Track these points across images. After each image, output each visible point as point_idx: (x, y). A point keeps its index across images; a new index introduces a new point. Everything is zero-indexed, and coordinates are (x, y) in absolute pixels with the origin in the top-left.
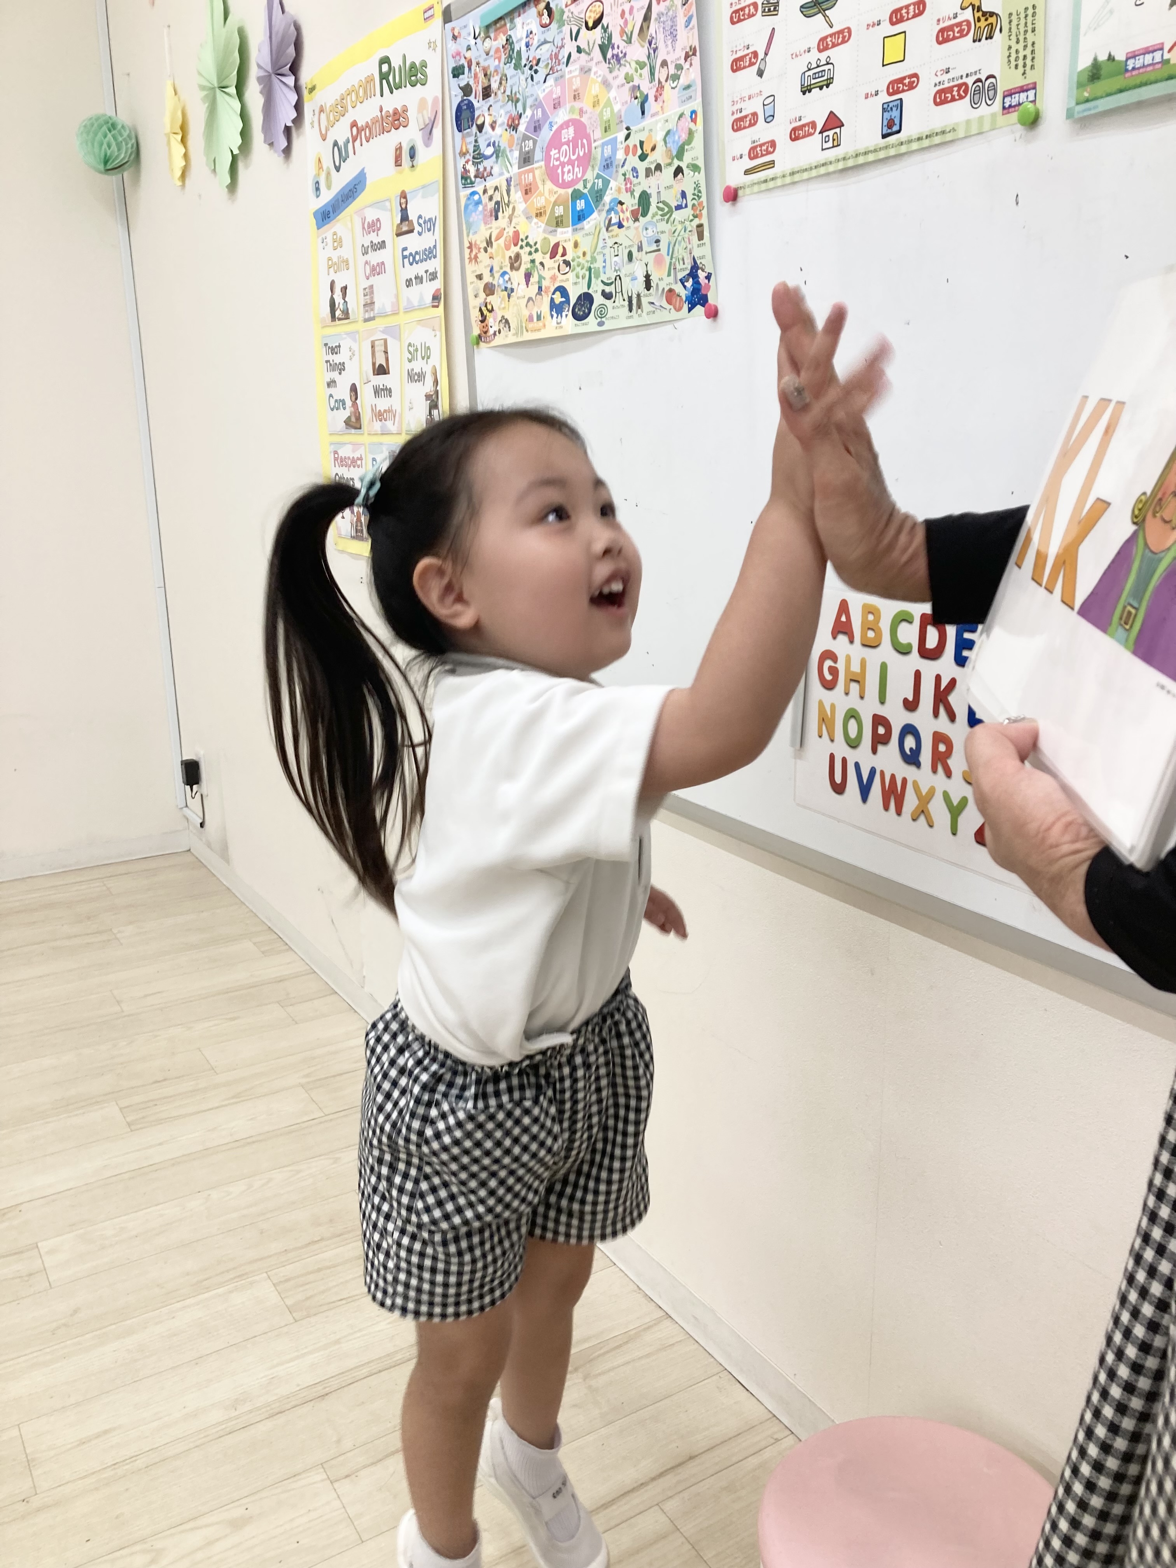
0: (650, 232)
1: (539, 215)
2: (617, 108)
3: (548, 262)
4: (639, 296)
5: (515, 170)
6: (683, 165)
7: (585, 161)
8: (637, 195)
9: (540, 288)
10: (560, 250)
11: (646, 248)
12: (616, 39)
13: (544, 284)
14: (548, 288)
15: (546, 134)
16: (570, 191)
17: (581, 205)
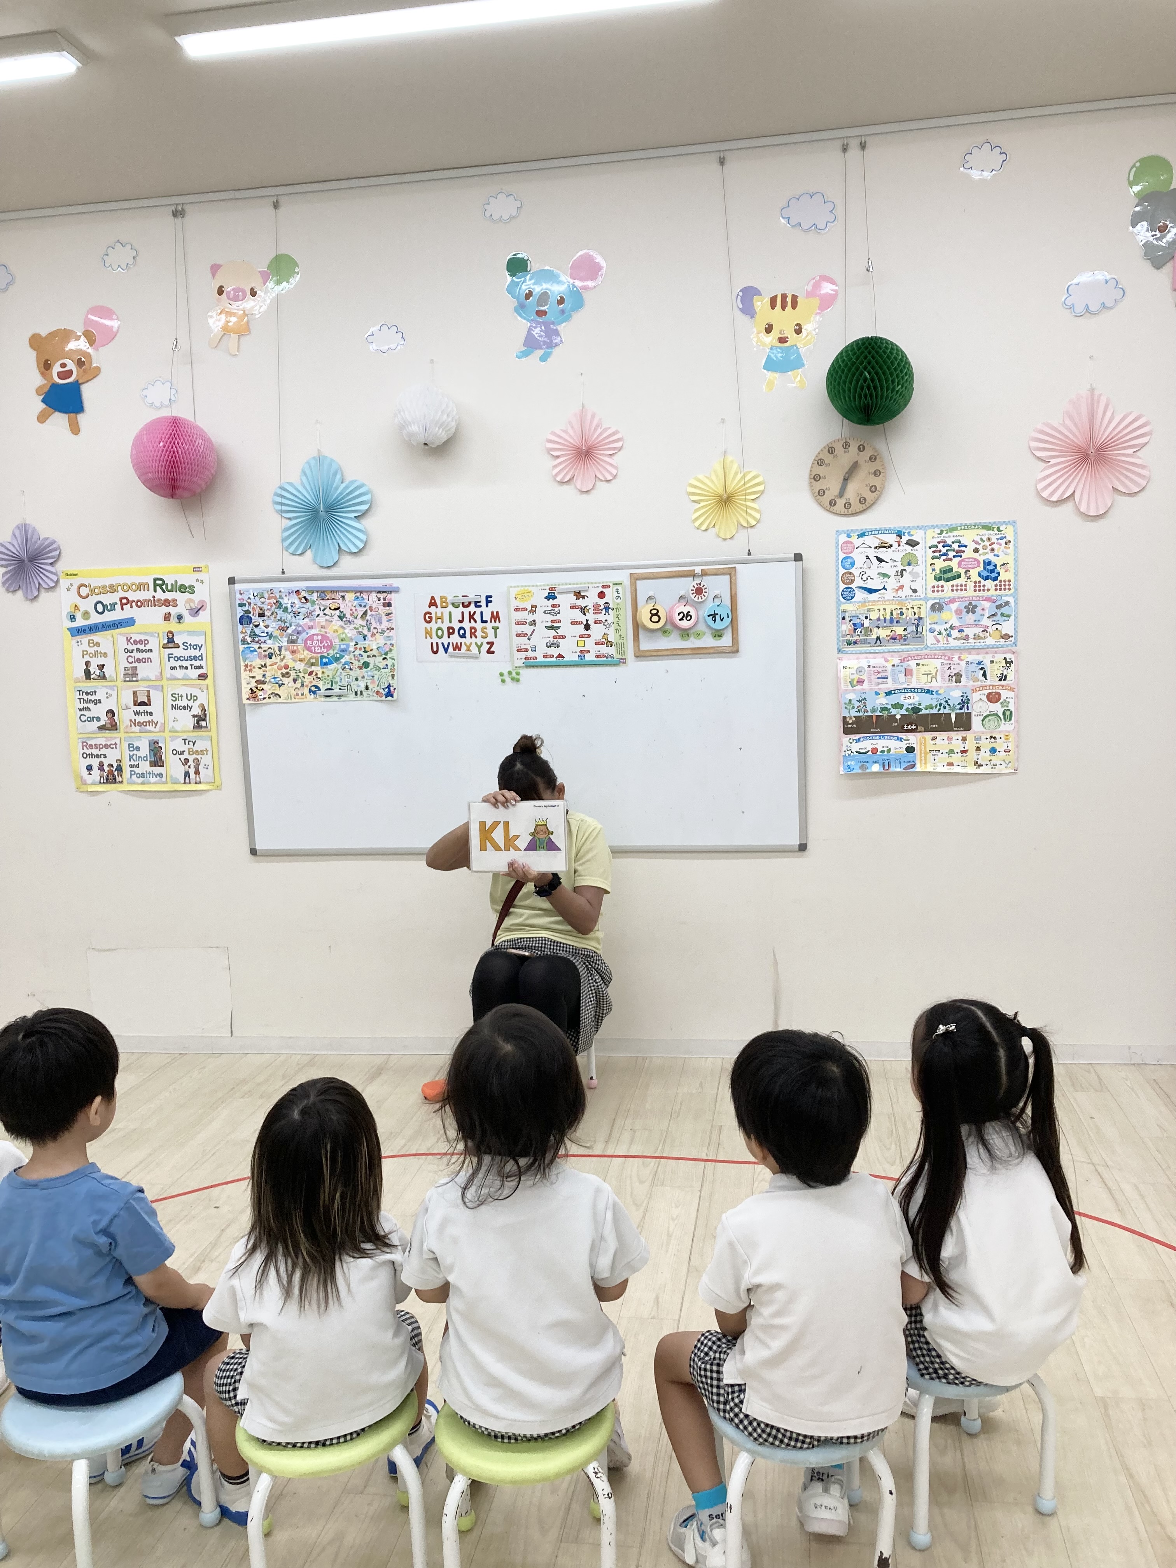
0: (369, 673)
1: (301, 660)
2: (349, 635)
3: (306, 676)
4: (361, 692)
5: (285, 644)
6: (388, 657)
7: (330, 647)
8: (362, 662)
9: (303, 685)
10: (314, 673)
11: (366, 677)
12: (348, 615)
13: (305, 684)
14: (307, 686)
15: (304, 636)
16: (319, 655)
17: (325, 660)
